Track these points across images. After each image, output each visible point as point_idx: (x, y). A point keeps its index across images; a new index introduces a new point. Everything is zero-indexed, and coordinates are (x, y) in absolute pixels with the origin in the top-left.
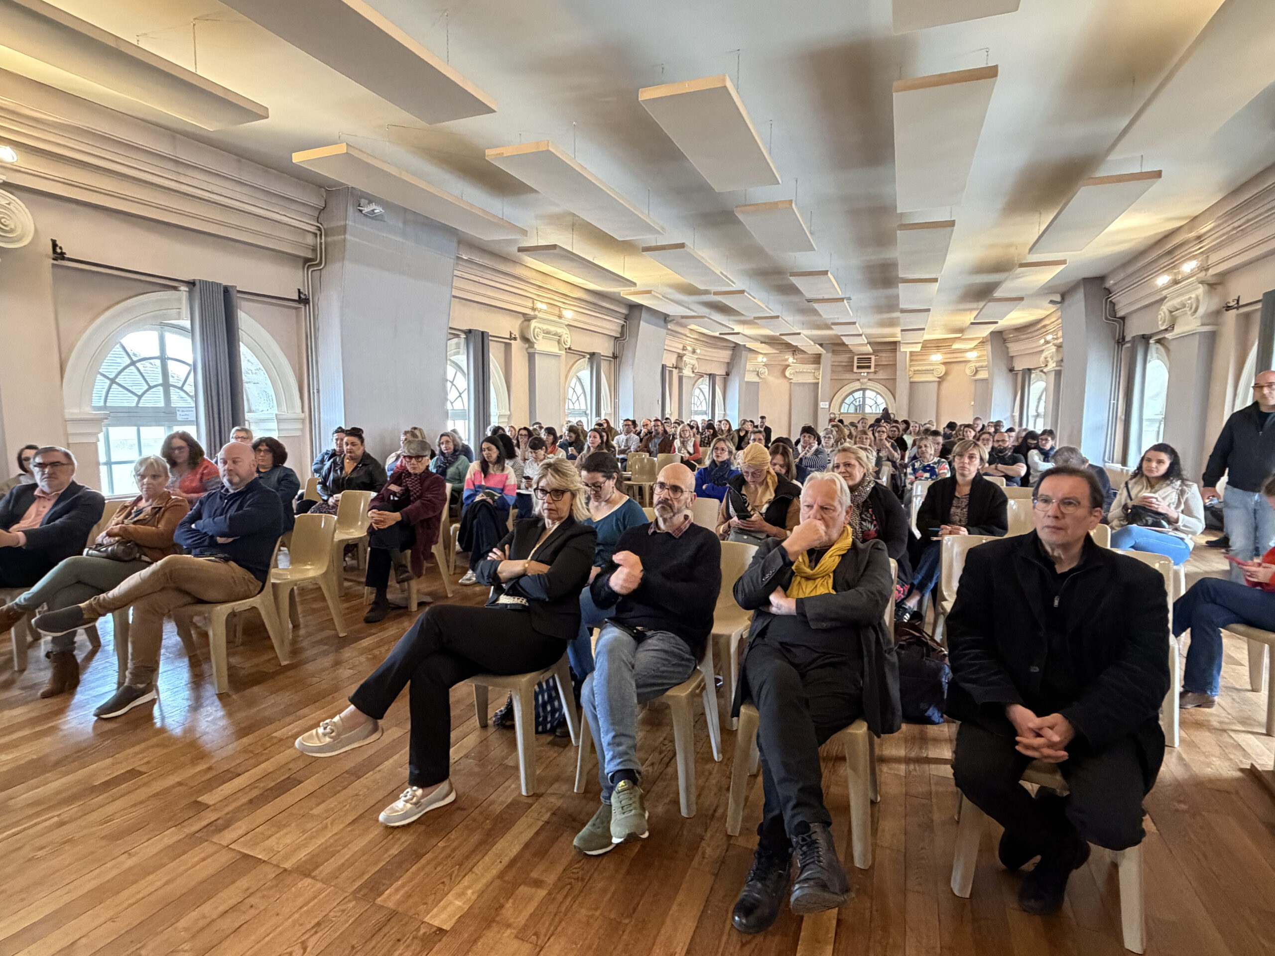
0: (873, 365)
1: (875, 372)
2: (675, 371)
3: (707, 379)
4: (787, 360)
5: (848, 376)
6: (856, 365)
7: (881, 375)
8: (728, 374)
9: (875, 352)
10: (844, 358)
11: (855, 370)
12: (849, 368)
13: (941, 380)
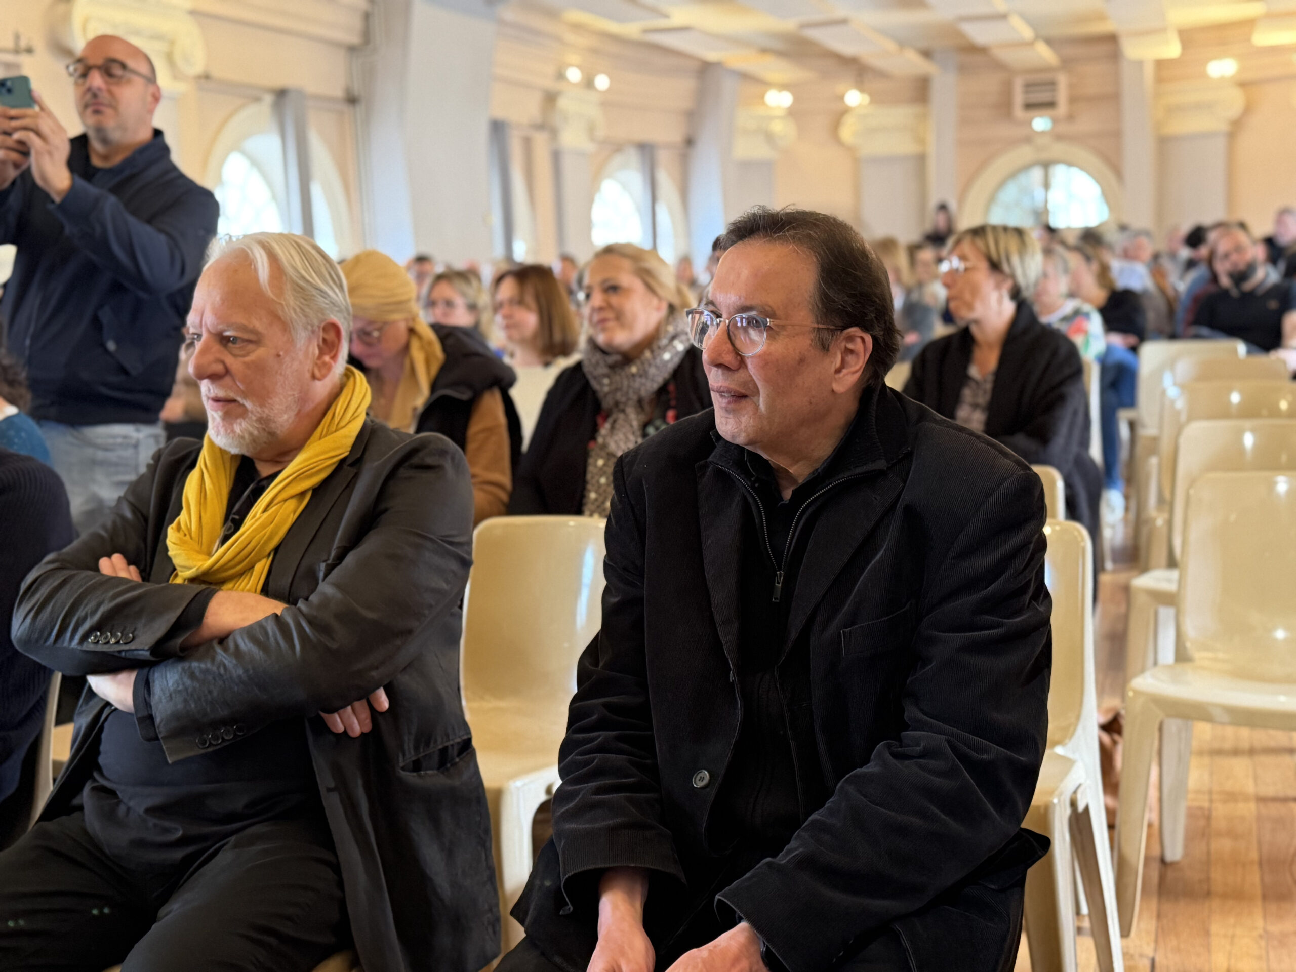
0: (1062, 96)
1: (1070, 118)
2: (541, 141)
3: (633, 157)
4: (841, 98)
5: (1005, 130)
6: (1019, 98)
7: (1087, 123)
8: (689, 142)
9: (1067, 64)
10: (989, 84)
11: (1019, 112)
12: (1004, 108)
13: (1236, 128)
